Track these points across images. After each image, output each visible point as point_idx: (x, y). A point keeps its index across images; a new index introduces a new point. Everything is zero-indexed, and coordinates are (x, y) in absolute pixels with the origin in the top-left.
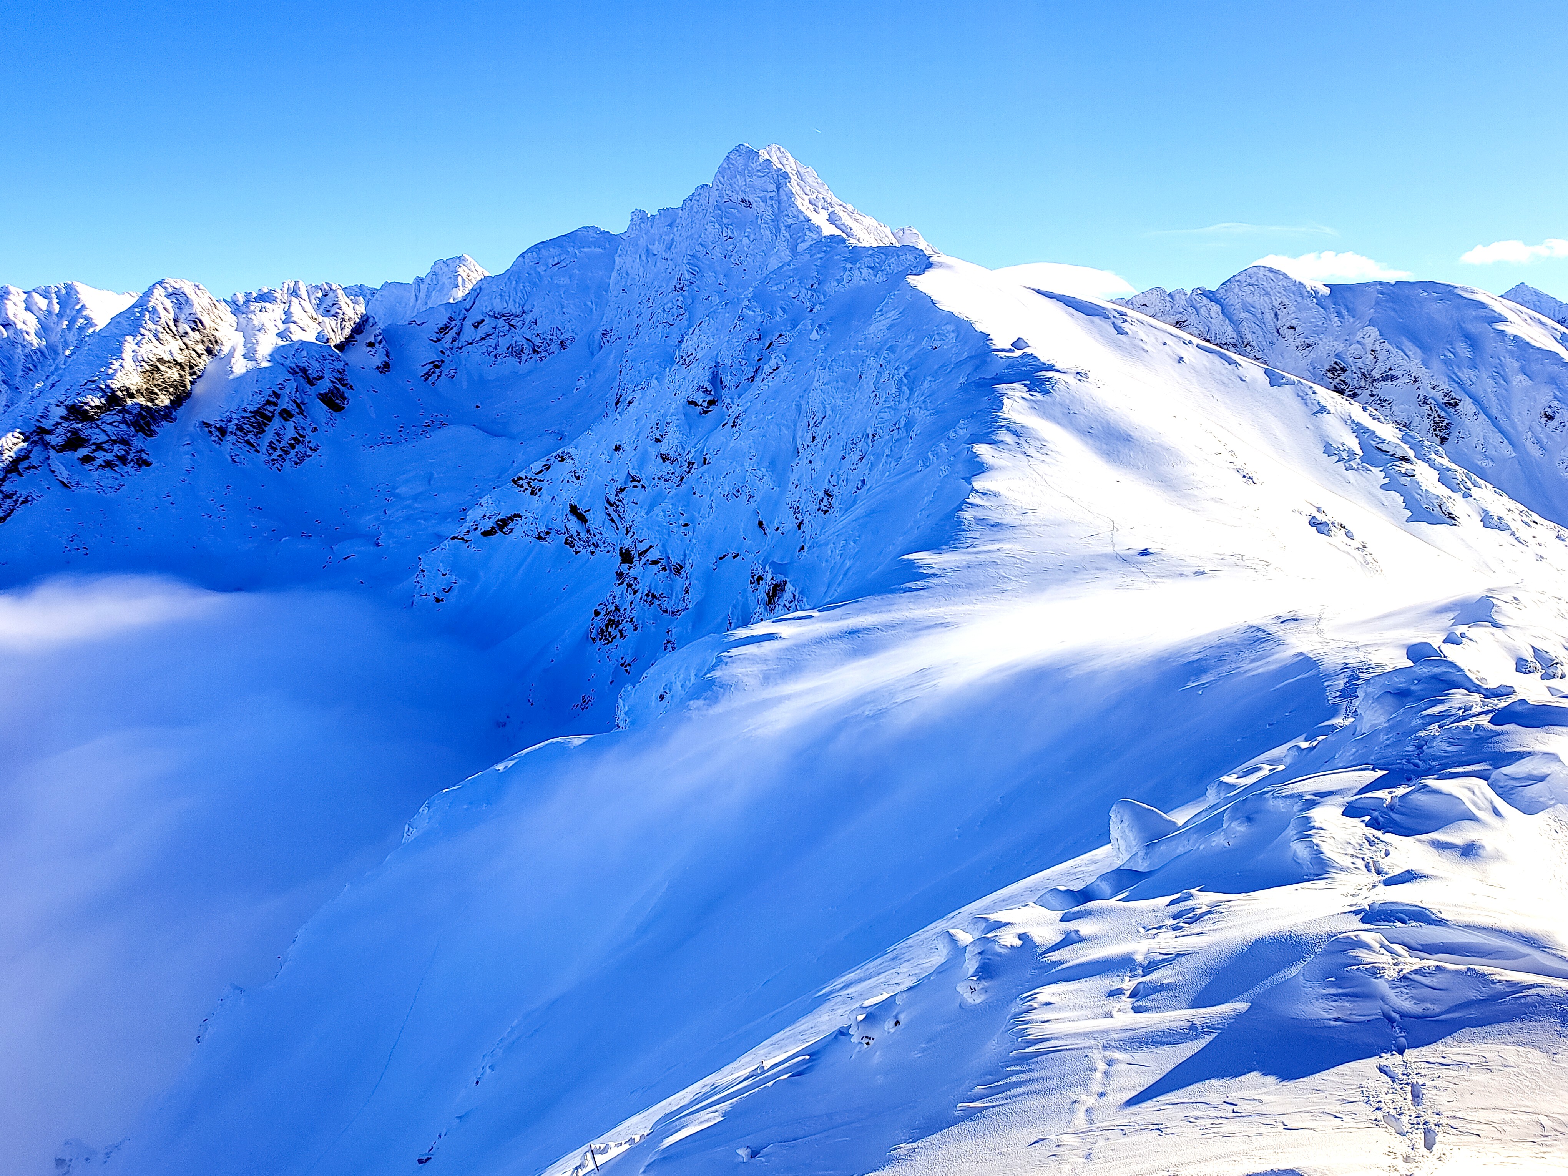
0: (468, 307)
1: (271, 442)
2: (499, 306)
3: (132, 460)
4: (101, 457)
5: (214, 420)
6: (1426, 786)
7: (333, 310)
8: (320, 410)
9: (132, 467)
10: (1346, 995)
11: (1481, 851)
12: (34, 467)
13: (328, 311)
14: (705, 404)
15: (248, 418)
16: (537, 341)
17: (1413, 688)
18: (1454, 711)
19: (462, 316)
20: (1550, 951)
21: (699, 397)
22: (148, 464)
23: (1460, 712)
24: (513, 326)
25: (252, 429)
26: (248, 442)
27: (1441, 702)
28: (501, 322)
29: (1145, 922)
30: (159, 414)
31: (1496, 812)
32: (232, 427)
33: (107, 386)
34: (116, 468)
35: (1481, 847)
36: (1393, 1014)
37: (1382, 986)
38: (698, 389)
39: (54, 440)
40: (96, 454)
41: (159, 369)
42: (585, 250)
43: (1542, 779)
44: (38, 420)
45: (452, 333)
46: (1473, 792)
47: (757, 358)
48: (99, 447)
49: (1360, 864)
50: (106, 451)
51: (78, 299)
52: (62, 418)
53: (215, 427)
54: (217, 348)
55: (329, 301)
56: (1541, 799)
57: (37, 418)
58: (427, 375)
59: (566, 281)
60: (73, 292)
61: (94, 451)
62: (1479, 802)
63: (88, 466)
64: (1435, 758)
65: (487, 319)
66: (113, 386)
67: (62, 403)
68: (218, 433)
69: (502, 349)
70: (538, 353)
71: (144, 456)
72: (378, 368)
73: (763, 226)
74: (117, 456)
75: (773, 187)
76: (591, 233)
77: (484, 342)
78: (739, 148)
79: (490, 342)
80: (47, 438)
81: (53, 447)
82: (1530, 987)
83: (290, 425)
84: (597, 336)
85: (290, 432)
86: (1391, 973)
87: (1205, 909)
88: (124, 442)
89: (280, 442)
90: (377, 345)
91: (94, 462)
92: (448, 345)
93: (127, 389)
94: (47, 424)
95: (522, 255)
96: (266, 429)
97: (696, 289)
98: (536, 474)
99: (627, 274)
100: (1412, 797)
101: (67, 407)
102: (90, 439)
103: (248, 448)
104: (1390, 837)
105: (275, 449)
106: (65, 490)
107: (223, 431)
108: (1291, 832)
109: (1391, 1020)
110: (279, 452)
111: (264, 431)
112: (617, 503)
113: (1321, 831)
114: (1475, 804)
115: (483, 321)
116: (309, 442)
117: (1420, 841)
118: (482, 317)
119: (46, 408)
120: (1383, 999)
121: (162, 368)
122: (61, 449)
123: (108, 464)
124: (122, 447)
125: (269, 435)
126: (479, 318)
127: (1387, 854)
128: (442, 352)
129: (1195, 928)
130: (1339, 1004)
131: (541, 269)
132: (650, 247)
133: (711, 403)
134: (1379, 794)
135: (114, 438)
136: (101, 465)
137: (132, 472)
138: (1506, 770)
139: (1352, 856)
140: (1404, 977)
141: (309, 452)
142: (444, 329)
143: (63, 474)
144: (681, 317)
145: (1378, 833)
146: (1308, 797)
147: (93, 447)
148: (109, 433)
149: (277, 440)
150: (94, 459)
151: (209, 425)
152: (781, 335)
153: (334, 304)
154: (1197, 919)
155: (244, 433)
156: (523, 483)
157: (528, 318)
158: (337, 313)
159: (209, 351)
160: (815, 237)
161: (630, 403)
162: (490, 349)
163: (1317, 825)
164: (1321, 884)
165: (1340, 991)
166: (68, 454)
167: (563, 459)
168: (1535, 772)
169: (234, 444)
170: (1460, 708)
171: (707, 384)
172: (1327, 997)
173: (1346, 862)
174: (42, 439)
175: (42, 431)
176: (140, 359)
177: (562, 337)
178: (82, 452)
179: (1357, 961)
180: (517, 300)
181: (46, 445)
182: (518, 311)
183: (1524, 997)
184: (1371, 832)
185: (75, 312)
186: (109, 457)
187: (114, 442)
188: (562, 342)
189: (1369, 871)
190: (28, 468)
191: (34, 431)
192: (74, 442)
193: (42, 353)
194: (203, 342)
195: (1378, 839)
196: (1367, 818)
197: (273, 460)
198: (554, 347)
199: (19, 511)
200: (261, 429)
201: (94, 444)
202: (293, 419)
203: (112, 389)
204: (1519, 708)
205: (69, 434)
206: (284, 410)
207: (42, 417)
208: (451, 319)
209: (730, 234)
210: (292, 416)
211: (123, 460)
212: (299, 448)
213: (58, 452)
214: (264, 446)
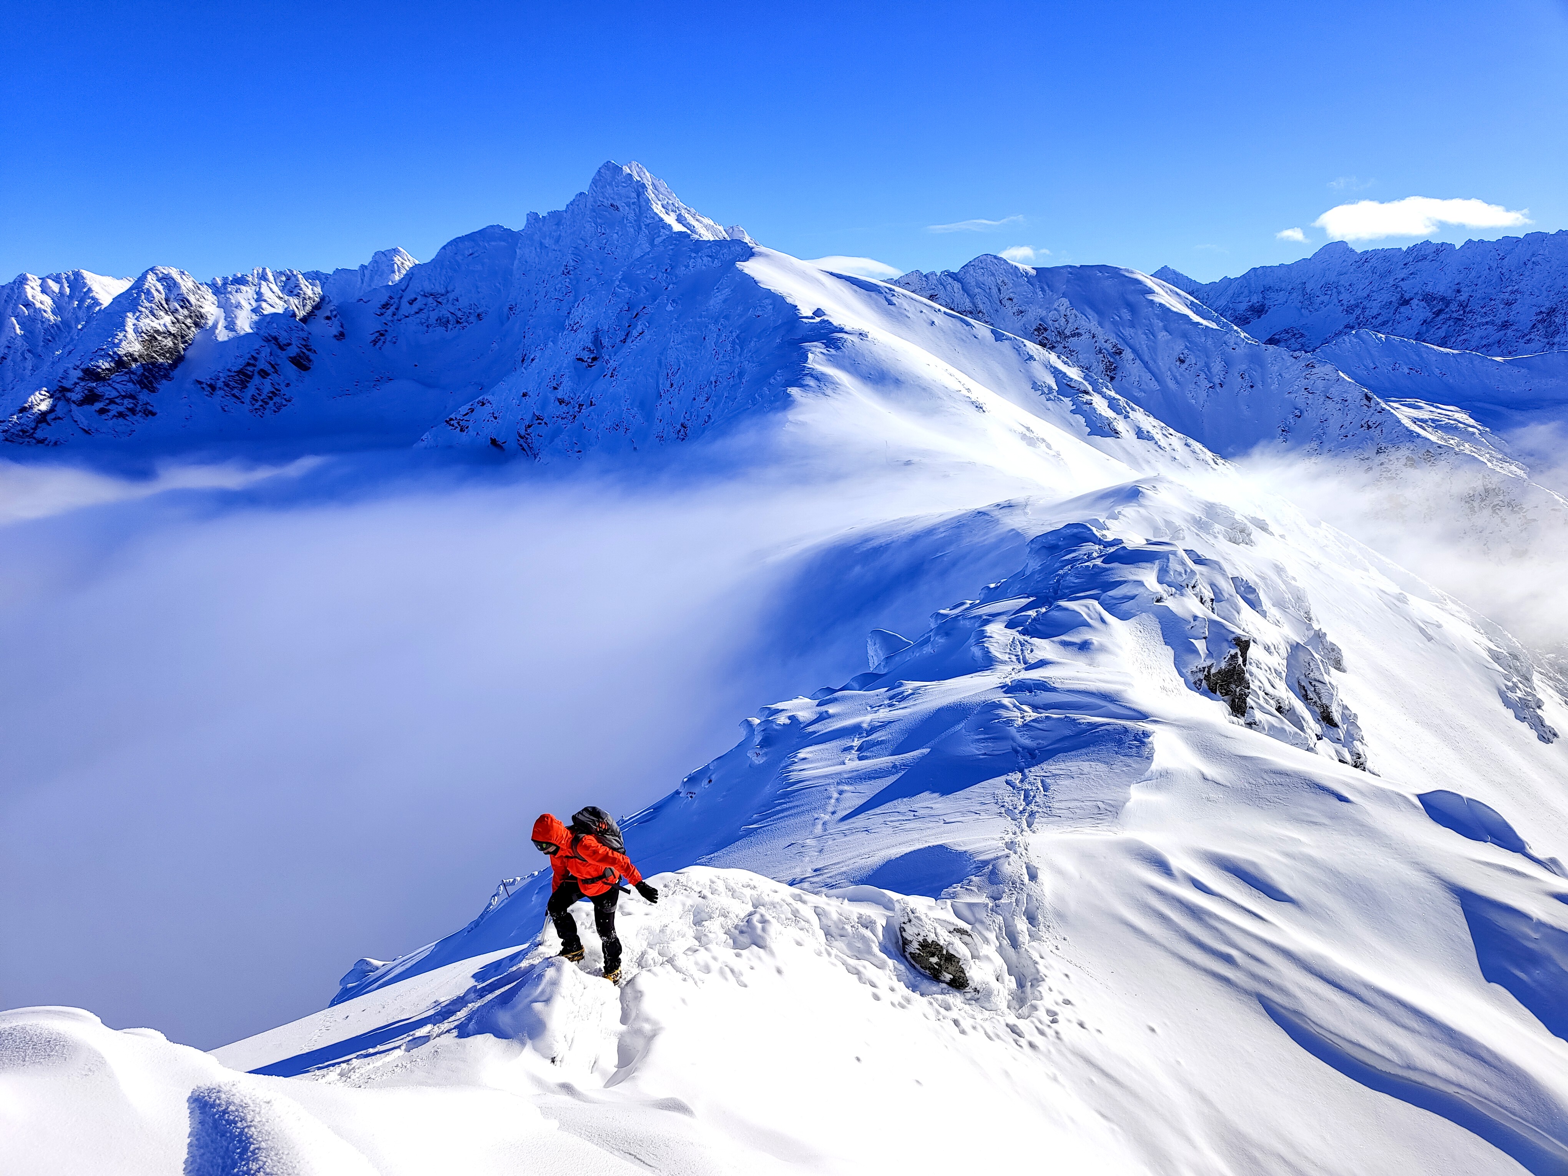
0: (403, 288)
1: (253, 395)
2: (428, 287)
3: (140, 411)
4: (114, 409)
5: (205, 378)
6: (1060, 606)
7: (296, 291)
8: (291, 370)
9: (141, 416)
10: (990, 738)
11: (1091, 646)
12: (59, 418)
13: (292, 292)
14: (590, 360)
15: (232, 376)
16: (459, 314)
17: (1060, 543)
18: (1081, 556)
19: (399, 296)
20: (1118, 703)
21: (586, 355)
22: (154, 414)
23: (1085, 557)
24: (439, 302)
25: (237, 385)
26: (234, 395)
27: (1074, 551)
28: (430, 299)
29: (871, 703)
30: (160, 374)
31: (1103, 621)
32: (220, 384)
33: (115, 353)
34: (127, 418)
35: (1092, 643)
36: (1019, 748)
37: (1013, 731)
38: (584, 349)
39: (75, 396)
40: (109, 407)
41: (156, 339)
42: (493, 243)
43: (1133, 598)
44: (59, 381)
45: (392, 309)
46: (1089, 609)
47: (627, 325)
48: (112, 401)
49: (1014, 658)
50: (117, 404)
51: (85, 284)
52: (79, 378)
53: (207, 384)
54: (203, 321)
55: (291, 284)
56: (1132, 611)
57: (59, 379)
58: (375, 342)
59: (479, 267)
60: (80, 278)
61: (108, 404)
62: (1091, 613)
63: (104, 417)
64: (1068, 588)
65: (419, 298)
66: (119, 353)
67: (78, 367)
68: (209, 389)
69: (432, 320)
70: (460, 323)
71: (150, 408)
72: (335, 336)
73: (629, 225)
74: (127, 408)
75: (634, 195)
76: (497, 230)
77: (417, 315)
78: (607, 165)
79: (422, 315)
80: (68, 395)
81: (74, 402)
82: (1103, 725)
83: (267, 382)
84: (506, 309)
85: (267, 387)
86: (1020, 722)
87: (910, 691)
88: (132, 397)
89: (260, 395)
90: (333, 319)
91: (109, 414)
92: (390, 318)
93: (131, 355)
94: (67, 384)
95: (444, 248)
96: (248, 385)
97: (579, 273)
98: (464, 416)
99: (526, 262)
100: (1050, 613)
101: (82, 370)
102: (103, 396)
103: (235, 400)
104: (1035, 640)
105: (257, 401)
106: (87, 436)
107: (213, 387)
108: (972, 640)
109: (1017, 752)
110: (260, 403)
111: (247, 387)
112: (526, 436)
113: (990, 639)
114: (1089, 615)
115: (416, 299)
116: (284, 395)
117: (1053, 641)
118: (415, 296)
119: (65, 371)
120: (1013, 739)
121: (159, 338)
122: (81, 403)
123: (121, 415)
124: (131, 401)
125: (251, 390)
126: (413, 296)
127: (1032, 651)
128: (385, 323)
129: (903, 705)
130: (986, 744)
131: (459, 258)
132: (543, 241)
133: (594, 359)
134: (1030, 613)
135: (123, 394)
136: (114, 416)
137: (141, 420)
138: (1110, 593)
139: (1009, 654)
140: (1026, 724)
141: (284, 402)
142: (386, 306)
143: (84, 423)
144: (568, 294)
145: (1027, 638)
146: (985, 617)
147: (107, 401)
148: (119, 390)
149: (258, 394)
150: (108, 411)
151: (200, 383)
152: (644, 308)
153: (296, 286)
154: (904, 699)
155: (231, 389)
156: (454, 422)
157: (451, 296)
158: (299, 293)
159: (196, 324)
160: (668, 233)
161: (533, 360)
162: (423, 321)
163: (988, 634)
164: (988, 672)
165: (987, 736)
166: (87, 407)
167: (483, 404)
168: (1129, 594)
169: (223, 397)
170: (1085, 554)
171: (590, 345)
172: (978, 740)
173: (1006, 657)
174: (64, 396)
175: (64, 390)
176: (140, 330)
177: (479, 311)
178: (99, 405)
179: (999, 717)
180: (442, 282)
181: (68, 400)
182: (443, 291)
183: (1098, 732)
184: (1022, 638)
185: (83, 294)
186: (121, 409)
187: (124, 397)
188: (479, 315)
189: (1020, 662)
190: (55, 419)
191: (57, 390)
192: (91, 398)
193: (58, 327)
194: (191, 317)
195: (1026, 641)
196: (1020, 629)
197: (256, 409)
198: (472, 318)
200: (244, 385)
201: (107, 399)
202: (270, 377)
203: (118, 355)
204: (1121, 552)
205: (86, 392)
206: (262, 370)
207: (63, 378)
208: (391, 298)
209: (603, 231)
210: (268, 374)
211: (133, 411)
212: (276, 399)
213: (78, 405)
214: (247, 399)
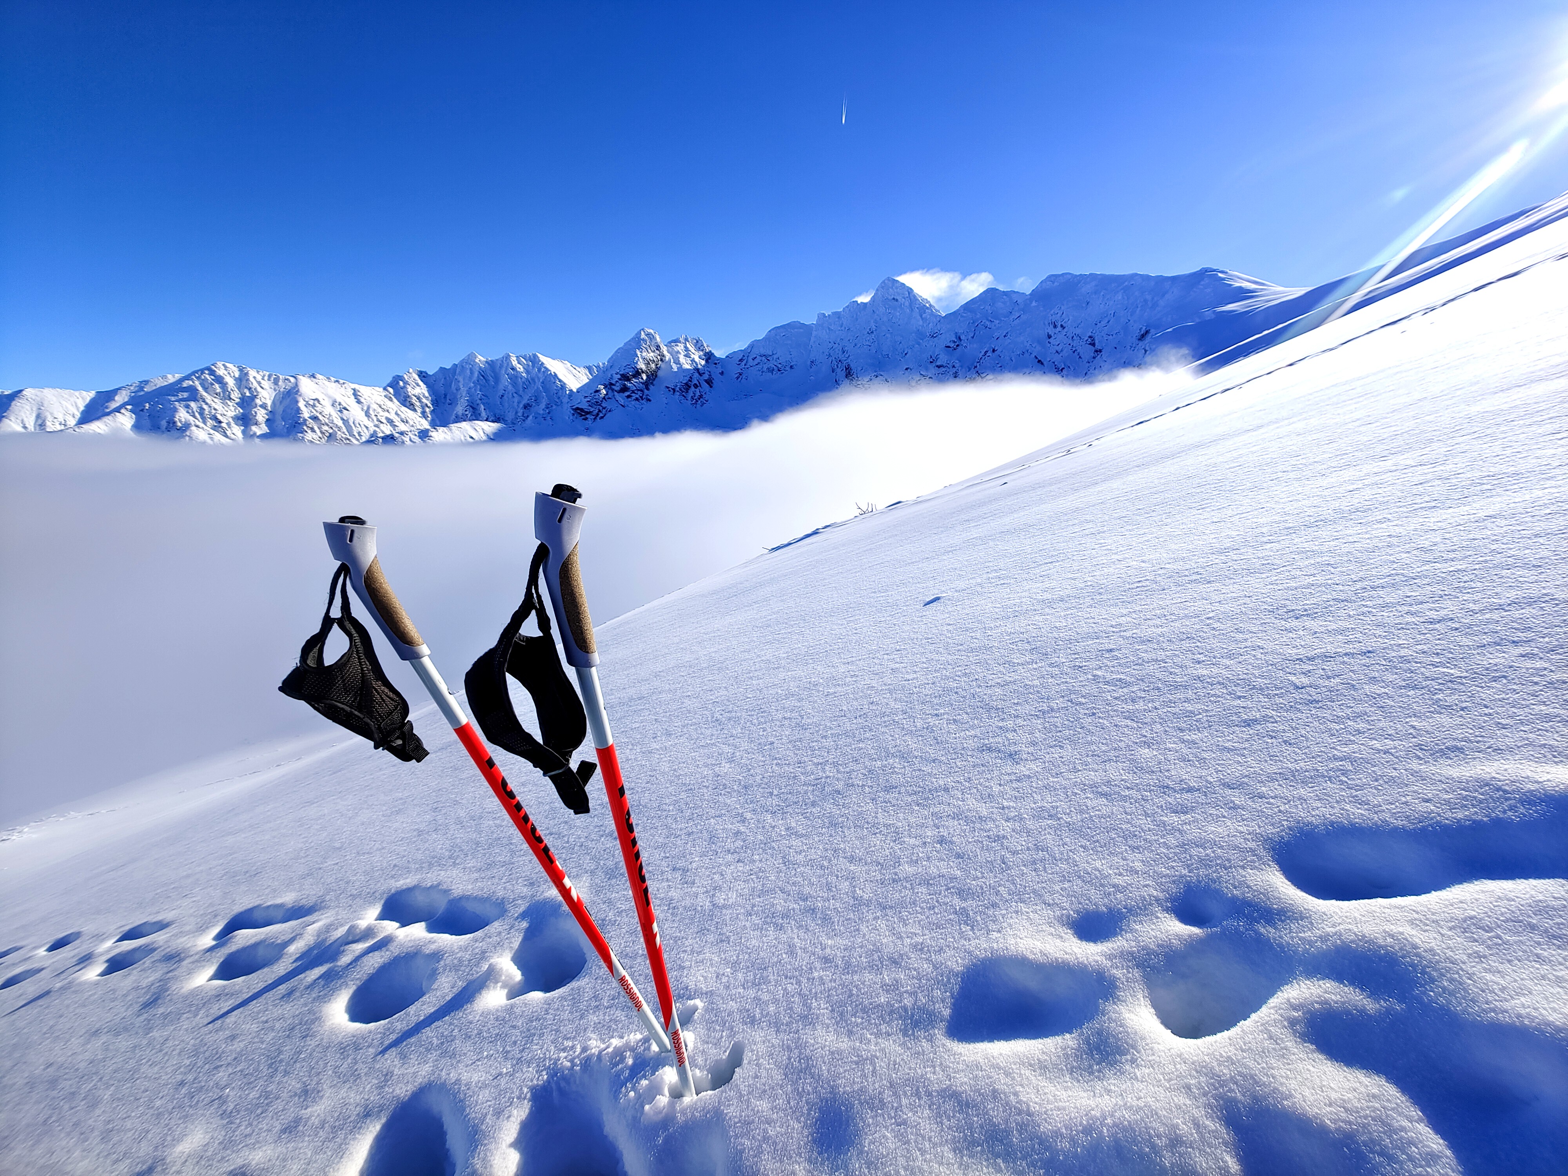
0: (749, 352)
1: (692, 396)
2: (763, 352)
3: (644, 399)
4: (634, 396)
5: (671, 386)
7: (701, 348)
8: (706, 386)
9: (645, 402)
12: (610, 398)
15: (683, 386)
16: (780, 366)
19: (747, 355)
22: (650, 401)
24: (768, 360)
25: (684, 391)
26: (683, 395)
28: (764, 358)
32: (677, 389)
34: (640, 401)
39: (617, 388)
42: (796, 330)
44: (609, 380)
45: (745, 362)
48: (633, 392)
50: (636, 394)
52: (619, 379)
53: (671, 388)
54: (666, 358)
58: (738, 378)
59: (789, 342)
60: (536, 358)
63: (630, 399)
65: (757, 357)
66: (637, 367)
67: (618, 373)
68: (672, 390)
69: (765, 369)
70: (780, 371)
71: (648, 398)
72: (720, 373)
75: (906, 292)
76: (798, 324)
77: (757, 366)
79: (759, 366)
80: (613, 387)
81: (616, 391)
83: (697, 390)
84: (809, 363)
85: (698, 394)
88: (641, 390)
90: (718, 364)
92: (743, 366)
93: (641, 370)
94: (613, 381)
95: (770, 331)
99: (820, 338)
101: (620, 374)
102: (630, 389)
103: (684, 398)
105: (694, 399)
106: (623, 408)
107: (674, 390)
110: (695, 401)
111: (689, 392)
116: (705, 398)
118: (755, 356)
119: (611, 375)
121: (650, 363)
123: (637, 399)
124: (641, 392)
125: (691, 394)
128: (742, 369)
131: (778, 337)
132: (830, 327)
135: (638, 388)
136: (633, 400)
141: (704, 402)
142: (741, 360)
143: (622, 402)
147: (631, 392)
148: (637, 386)
149: (694, 396)
150: (631, 396)
151: (668, 388)
153: (701, 346)
155: (681, 391)
157: (775, 357)
158: (703, 349)
159: (661, 360)
162: (760, 369)
166: (621, 394)
169: (679, 395)
174: (611, 387)
175: (611, 384)
176: (643, 357)
177: (791, 364)
178: (627, 394)
180: (770, 349)
181: (613, 390)
182: (771, 354)
185: (538, 366)
186: (637, 396)
187: (638, 390)
188: (791, 366)
191: (608, 384)
192: (624, 389)
193: (529, 381)
194: (660, 356)
197: (694, 404)
198: (788, 368)
199: (608, 415)
200: (687, 390)
202: (698, 388)
203: (635, 369)
205: (622, 386)
206: (695, 384)
207: (610, 378)
208: (744, 356)
211: (641, 397)
212: (701, 399)
213: (618, 393)
214: (689, 398)
